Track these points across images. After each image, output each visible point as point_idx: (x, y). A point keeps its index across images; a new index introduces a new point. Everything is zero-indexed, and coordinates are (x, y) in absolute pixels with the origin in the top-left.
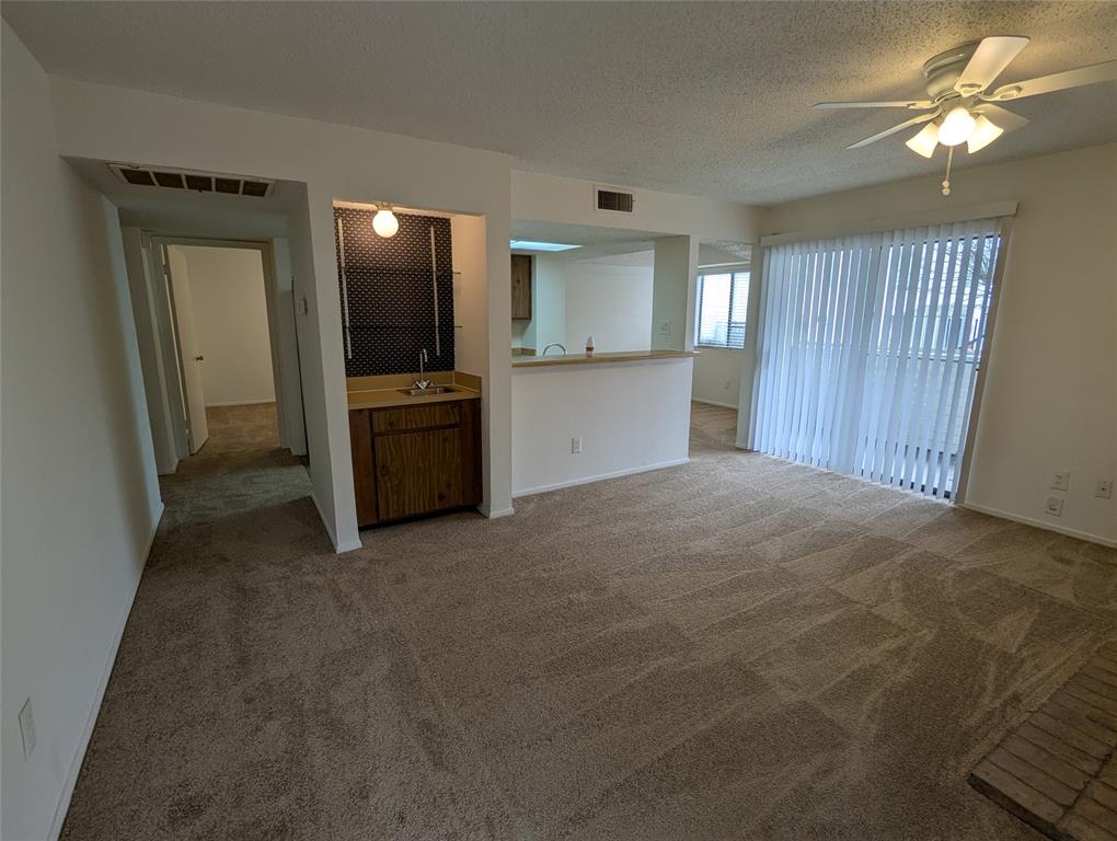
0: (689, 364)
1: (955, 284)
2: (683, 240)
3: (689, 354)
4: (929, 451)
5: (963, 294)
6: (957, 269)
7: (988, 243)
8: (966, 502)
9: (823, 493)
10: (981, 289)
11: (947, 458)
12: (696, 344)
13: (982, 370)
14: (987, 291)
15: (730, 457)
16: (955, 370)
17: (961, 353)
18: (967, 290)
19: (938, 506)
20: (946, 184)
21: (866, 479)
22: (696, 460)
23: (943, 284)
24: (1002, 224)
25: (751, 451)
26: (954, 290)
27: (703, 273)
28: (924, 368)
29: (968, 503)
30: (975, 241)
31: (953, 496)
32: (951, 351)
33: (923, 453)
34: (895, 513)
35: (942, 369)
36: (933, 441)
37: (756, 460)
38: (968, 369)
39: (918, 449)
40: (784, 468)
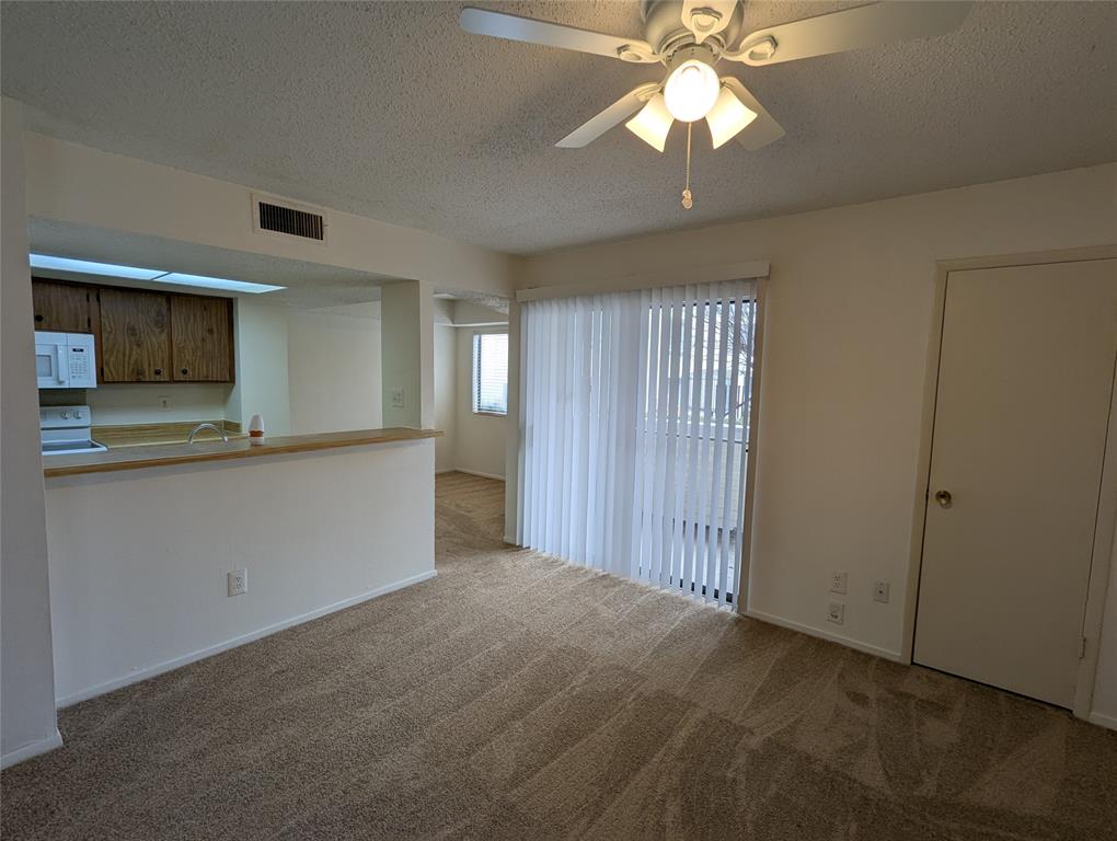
0: (429, 446)
1: (717, 352)
2: (409, 286)
3: (429, 434)
4: (707, 527)
5: (726, 361)
6: (718, 337)
7: (746, 308)
8: (749, 609)
9: (594, 613)
10: (742, 357)
11: (726, 536)
12: (476, 411)
13: (751, 451)
14: (748, 360)
15: (491, 561)
16: (725, 451)
17: (729, 423)
18: (730, 358)
19: (721, 617)
20: (687, 194)
21: (643, 582)
22: (448, 570)
23: (705, 352)
24: (758, 286)
25: (520, 547)
26: (716, 357)
27: (481, 332)
28: (694, 450)
29: (750, 610)
30: (733, 306)
31: (735, 599)
32: (719, 421)
33: (702, 530)
34: (674, 639)
35: (712, 449)
36: (711, 516)
37: (524, 562)
38: (738, 449)
39: (696, 525)
40: (554, 572)
